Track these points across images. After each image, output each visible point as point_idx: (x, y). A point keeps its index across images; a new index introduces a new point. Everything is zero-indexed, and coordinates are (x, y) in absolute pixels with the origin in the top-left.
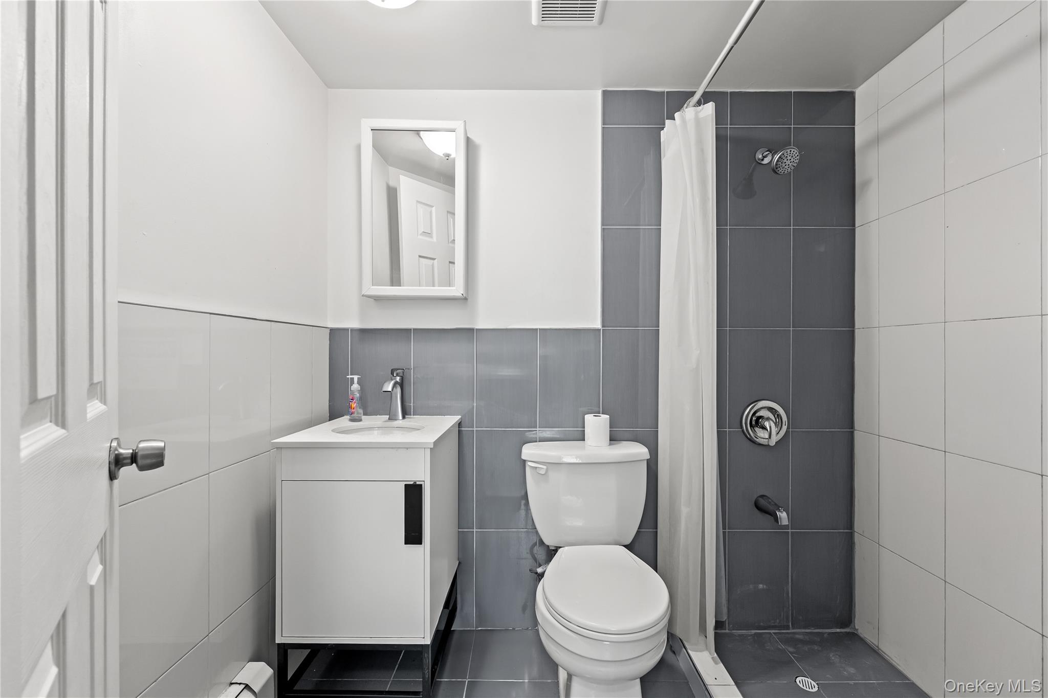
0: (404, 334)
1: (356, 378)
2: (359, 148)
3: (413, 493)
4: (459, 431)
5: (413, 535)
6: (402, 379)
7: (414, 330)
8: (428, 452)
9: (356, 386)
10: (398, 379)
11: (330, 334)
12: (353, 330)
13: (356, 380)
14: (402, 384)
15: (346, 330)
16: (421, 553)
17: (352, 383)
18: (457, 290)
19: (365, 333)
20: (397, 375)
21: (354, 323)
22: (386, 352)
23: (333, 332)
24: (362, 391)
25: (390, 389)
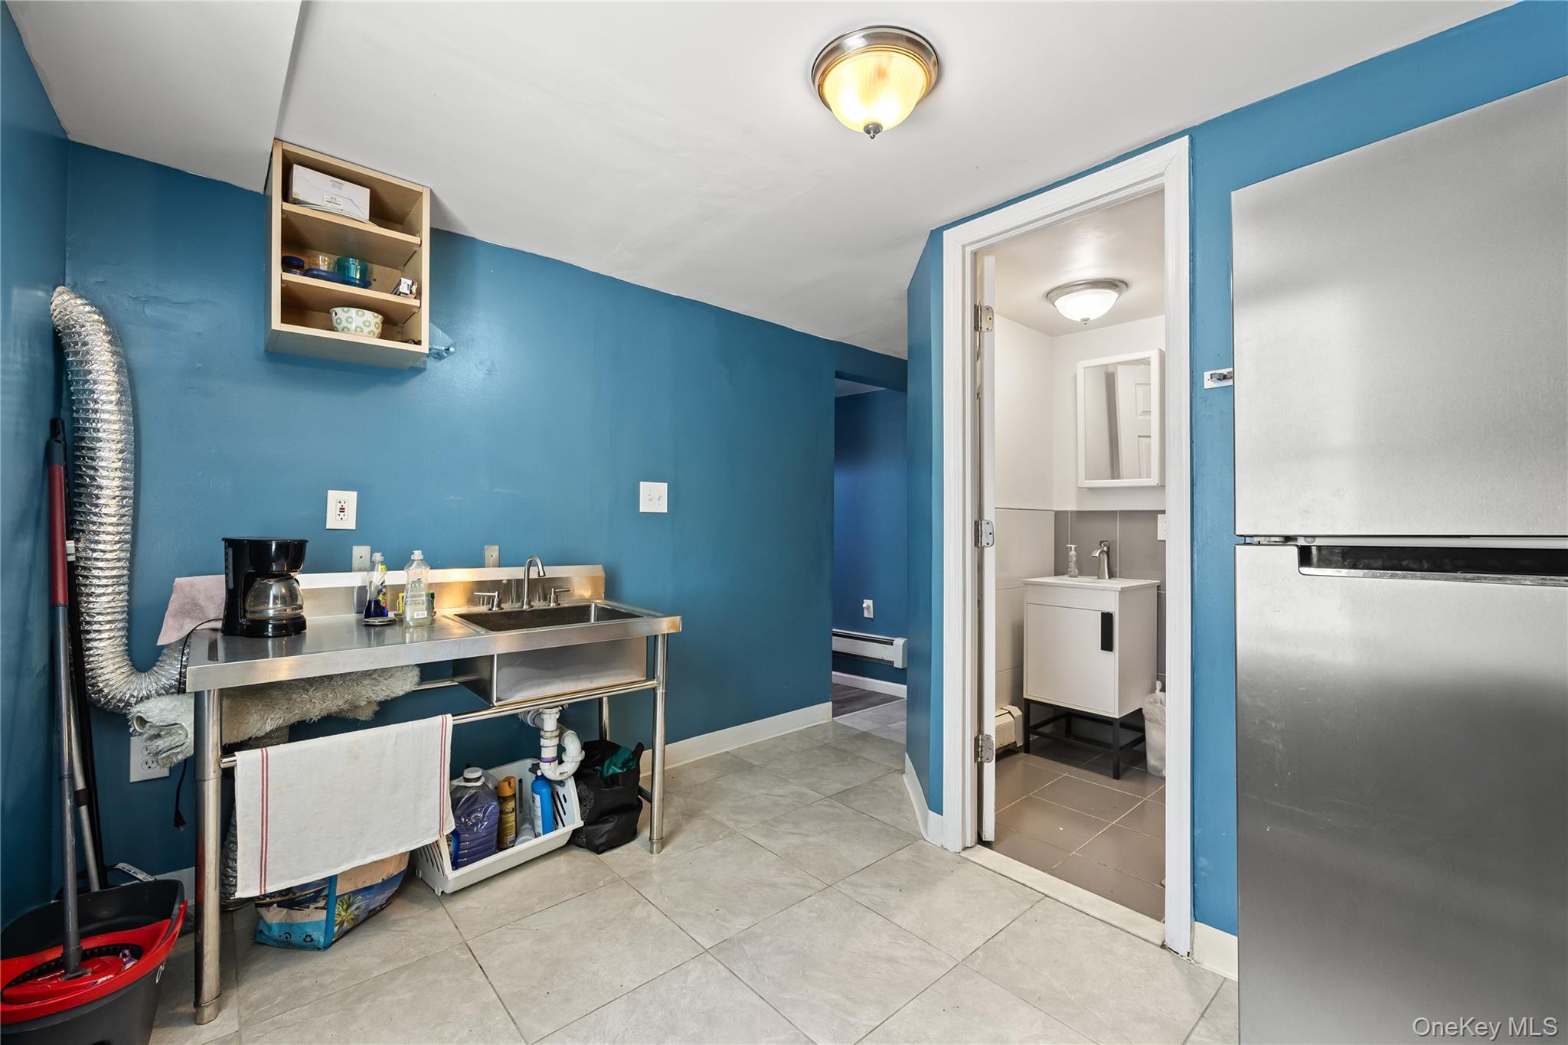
0: (1111, 515)
1: (1073, 547)
2: (1075, 377)
3: (1107, 619)
4: (1158, 593)
5: (1107, 644)
6: (1108, 548)
7: (1120, 511)
8: (1118, 593)
9: (1073, 553)
10: (1105, 549)
11: (1055, 515)
12: (1071, 512)
13: (1073, 548)
14: (1108, 553)
15: (1067, 512)
16: (1111, 659)
17: (1071, 550)
18: (1154, 481)
19: (1081, 515)
20: (1104, 546)
21: (1072, 507)
22: (1100, 530)
23: (1057, 513)
24: (1078, 556)
25: (1097, 555)
